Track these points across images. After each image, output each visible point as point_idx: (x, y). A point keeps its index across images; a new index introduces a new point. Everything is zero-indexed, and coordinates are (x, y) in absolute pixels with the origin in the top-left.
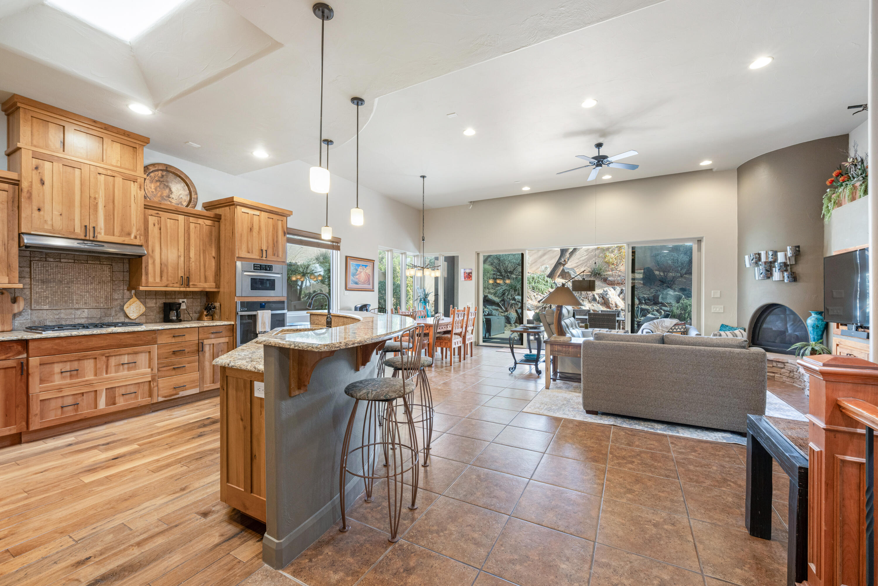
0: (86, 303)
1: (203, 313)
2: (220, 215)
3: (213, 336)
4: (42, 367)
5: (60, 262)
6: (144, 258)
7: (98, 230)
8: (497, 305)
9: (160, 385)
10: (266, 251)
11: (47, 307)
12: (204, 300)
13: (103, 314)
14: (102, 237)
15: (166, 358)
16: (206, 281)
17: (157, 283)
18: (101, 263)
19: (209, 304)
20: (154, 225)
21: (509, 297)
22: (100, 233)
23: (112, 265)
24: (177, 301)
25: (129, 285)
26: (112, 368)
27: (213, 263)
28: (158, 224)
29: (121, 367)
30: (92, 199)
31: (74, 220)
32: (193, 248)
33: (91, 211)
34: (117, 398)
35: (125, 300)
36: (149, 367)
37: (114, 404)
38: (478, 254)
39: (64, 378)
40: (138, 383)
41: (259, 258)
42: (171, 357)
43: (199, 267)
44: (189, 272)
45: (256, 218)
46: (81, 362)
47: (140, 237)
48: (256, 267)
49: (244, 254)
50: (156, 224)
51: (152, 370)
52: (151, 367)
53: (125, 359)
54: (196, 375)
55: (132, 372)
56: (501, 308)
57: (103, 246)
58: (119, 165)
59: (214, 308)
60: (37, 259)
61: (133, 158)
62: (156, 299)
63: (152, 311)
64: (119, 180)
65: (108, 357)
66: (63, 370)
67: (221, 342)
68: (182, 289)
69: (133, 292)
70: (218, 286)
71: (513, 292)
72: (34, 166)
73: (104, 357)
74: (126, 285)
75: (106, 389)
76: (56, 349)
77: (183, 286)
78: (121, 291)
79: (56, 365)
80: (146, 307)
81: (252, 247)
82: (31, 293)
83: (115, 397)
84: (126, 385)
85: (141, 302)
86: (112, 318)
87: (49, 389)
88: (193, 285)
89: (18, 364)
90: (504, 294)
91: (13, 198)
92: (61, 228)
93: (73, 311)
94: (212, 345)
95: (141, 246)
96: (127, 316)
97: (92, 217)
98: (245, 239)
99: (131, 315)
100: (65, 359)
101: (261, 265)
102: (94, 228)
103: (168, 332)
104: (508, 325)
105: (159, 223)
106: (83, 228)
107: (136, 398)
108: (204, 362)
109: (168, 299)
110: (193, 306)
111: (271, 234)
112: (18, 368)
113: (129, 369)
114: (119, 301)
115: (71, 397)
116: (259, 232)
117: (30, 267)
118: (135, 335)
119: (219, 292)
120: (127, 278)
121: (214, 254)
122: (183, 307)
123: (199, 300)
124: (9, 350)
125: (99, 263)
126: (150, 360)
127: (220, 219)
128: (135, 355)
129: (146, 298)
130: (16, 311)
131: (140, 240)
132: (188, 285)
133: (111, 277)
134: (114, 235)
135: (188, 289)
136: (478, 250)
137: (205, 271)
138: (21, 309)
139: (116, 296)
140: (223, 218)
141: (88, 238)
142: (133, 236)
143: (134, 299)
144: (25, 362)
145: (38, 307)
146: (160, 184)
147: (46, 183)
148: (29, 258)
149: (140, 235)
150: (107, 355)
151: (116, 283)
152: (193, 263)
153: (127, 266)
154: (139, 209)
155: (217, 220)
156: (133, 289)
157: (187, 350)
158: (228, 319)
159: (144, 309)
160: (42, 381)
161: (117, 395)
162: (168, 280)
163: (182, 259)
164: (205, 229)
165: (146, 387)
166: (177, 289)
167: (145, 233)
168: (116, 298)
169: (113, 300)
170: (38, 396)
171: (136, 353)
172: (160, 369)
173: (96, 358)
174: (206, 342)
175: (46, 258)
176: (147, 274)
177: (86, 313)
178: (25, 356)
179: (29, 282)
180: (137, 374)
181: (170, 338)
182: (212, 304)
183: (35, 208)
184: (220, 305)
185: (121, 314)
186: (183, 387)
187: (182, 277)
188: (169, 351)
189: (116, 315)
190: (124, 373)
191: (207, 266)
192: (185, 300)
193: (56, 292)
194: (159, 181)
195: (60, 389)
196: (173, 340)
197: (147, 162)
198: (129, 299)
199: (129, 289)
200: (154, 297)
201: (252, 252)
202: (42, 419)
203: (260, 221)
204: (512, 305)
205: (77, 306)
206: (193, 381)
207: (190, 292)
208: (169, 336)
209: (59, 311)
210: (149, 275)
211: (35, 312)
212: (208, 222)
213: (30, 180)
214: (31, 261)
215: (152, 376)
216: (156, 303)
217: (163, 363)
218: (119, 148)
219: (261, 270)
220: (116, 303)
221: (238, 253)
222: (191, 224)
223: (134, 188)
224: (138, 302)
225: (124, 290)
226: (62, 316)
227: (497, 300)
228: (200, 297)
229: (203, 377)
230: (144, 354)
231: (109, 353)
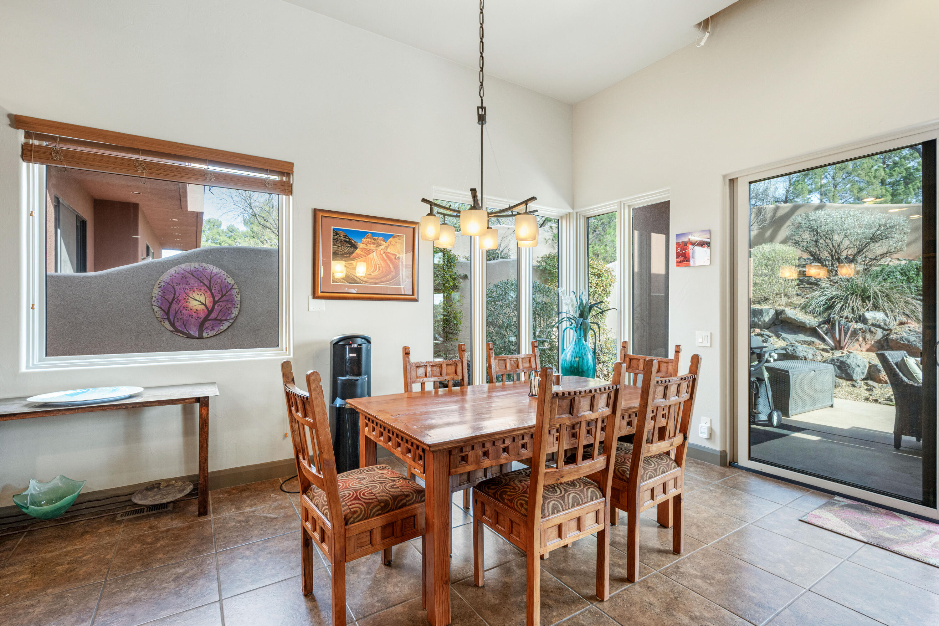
8: (813, 332)
21: (846, 313)
38: (732, 182)
56: (823, 340)
71: (859, 303)
90: (829, 307)
104: (844, 383)
136: (732, 170)
204: (855, 333)
227: (810, 320)
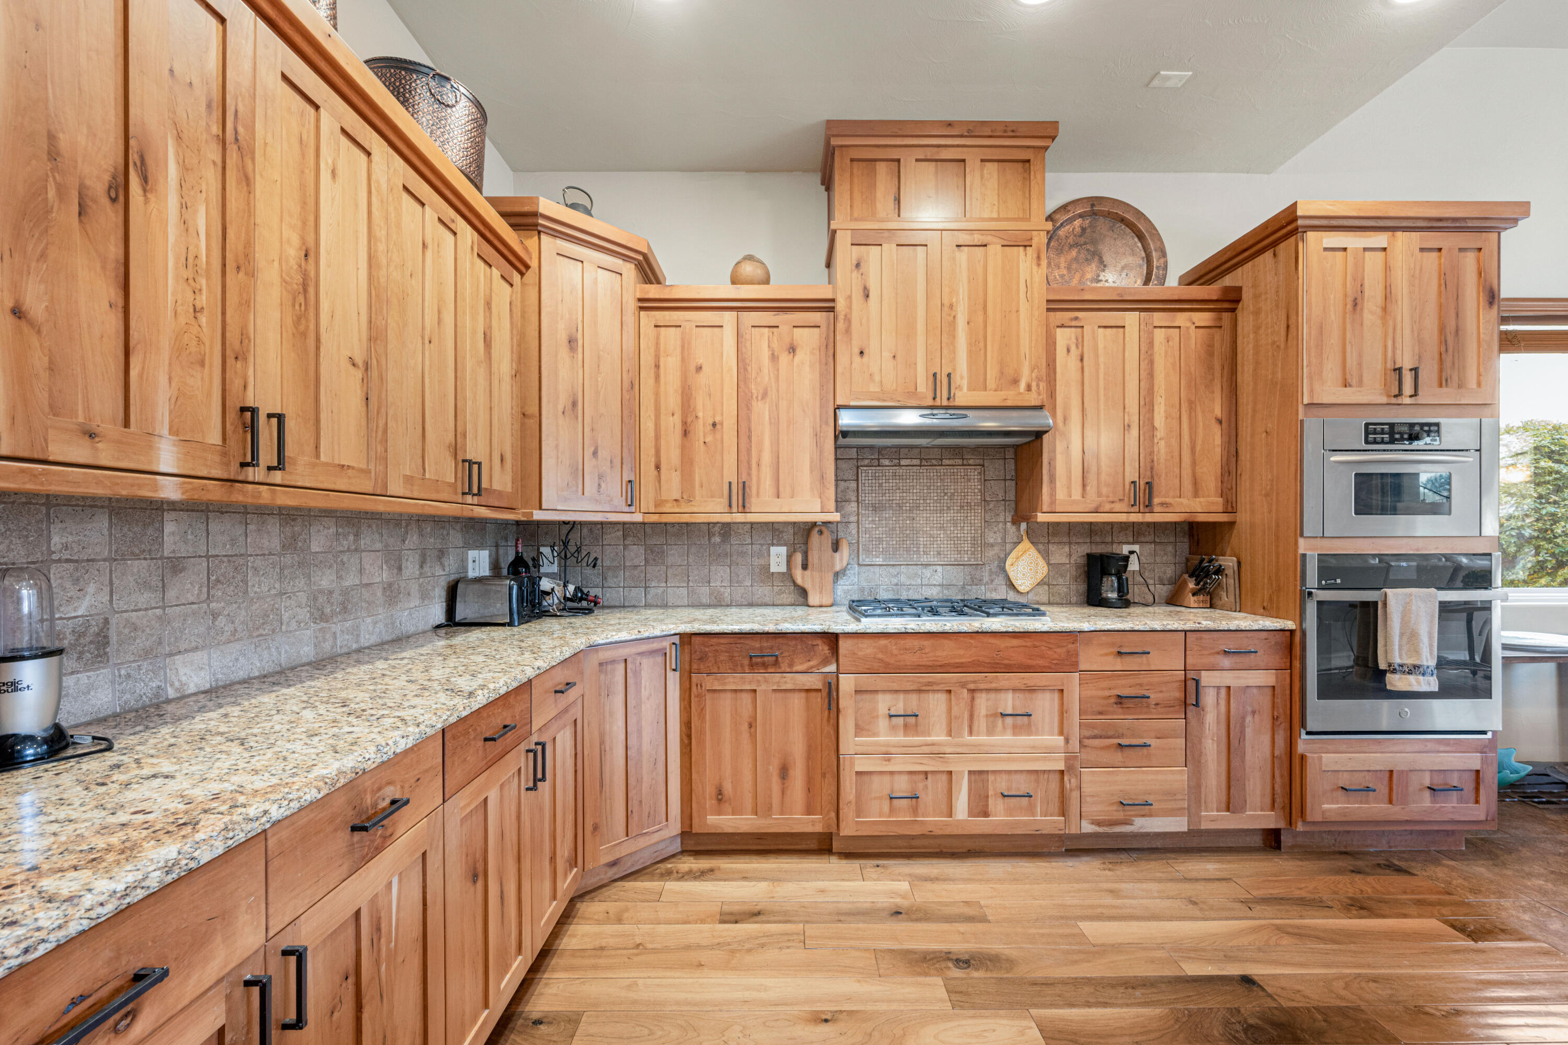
0: (939, 553)
1: (1185, 583)
2: (1239, 290)
3: (1226, 662)
4: (859, 697)
5: (900, 465)
6: (1046, 437)
7: (956, 380)
9: (1087, 789)
10: (1415, 370)
11: (879, 561)
12: (1184, 546)
13: (968, 578)
14: (963, 397)
15: (1100, 713)
16: (1196, 494)
17: (1074, 502)
18: (965, 462)
19: (1202, 561)
20: (1068, 351)
22: (959, 388)
23: (983, 466)
24: (1116, 549)
25: (1016, 510)
26: (981, 723)
27: (1217, 437)
28: (1077, 347)
29: (1000, 721)
30: (946, 309)
31: (915, 364)
32: (1162, 401)
33: (945, 336)
34: (991, 801)
35: (1008, 547)
36: (1061, 733)
37: (986, 814)
39: (893, 728)
40: (1037, 771)
41: (1384, 400)
42: (1113, 713)
43: (1176, 454)
44: (1152, 468)
45: (1374, 262)
46: (923, 696)
47: (1038, 386)
48: (1375, 432)
49: (1330, 392)
50: (1073, 348)
51: (1067, 741)
52: (1065, 731)
53: (1008, 702)
54: (1177, 777)
55: (1024, 739)
57: (965, 416)
58: (995, 215)
59: (1219, 571)
60: (866, 462)
61: (1024, 193)
62: (1070, 543)
63: (1062, 576)
64: (995, 249)
65: (972, 691)
66: (892, 713)
67: (1252, 682)
68: (1135, 518)
69: (1023, 526)
70: (1230, 507)
72: (855, 262)
73: (965, 691)
74: (1010, 511)
75: (970, 772)
76: (881, 660)
77: (1136, 509)
78: (1001, 525)
79: (880, 697)
80: (1049, 564)
81: (1360, 364)
82: (858, 532)
83: (988, 797)
84: (1009, 772)
85: (1039, 552)
86: (983, 587)
87: (870, 749)
88: (1162, 504)
89: (824, 684)
91: (827, 338)
92: (894, 387)
93: (919, 570)
94: (1223, 692)
95: (1040, 408)
96: (1012, 586)
97: (945, 352)
98: (1333, 339)
99: (1019, 582)
100: (895, 686)
101: (1392, 425)
102: (949, 375)
103: (1104, 638)
105: (1080, 343)
106: (931, 378)
107: (1031, 810)
108: (1200, 742)
109: (1097, 543)
110: (1155, 562)
111: (1431, 308)
112: (825, 693)
113: (1016, 730)
114: (996, 549)
115: (905, 778)
116: (1385, 309)
117: (857, 480)
118: (1028, 642)
119: (1232, 524)
120: (1011, 495)
121: (1218, 412)
122: (1134, 565)
123: (1170, 548)
124: (812, 653)
125: (960, 462)
126: (1063, 712)
127: (1238, 301)
128: (1028, 695)
129: (1049, 542)
130: (838, 568)
131: (1039, 394)
132: (1149, 506)
133: (983, 493)
134: (986, 390)
135: (1149, 518)
137: (1194, 463)
138: (845, 563)
139: (991, 538)
140: (1246, 295)
141: (938, 403)
142: (1023, 386)
143: (1026, 544)
144: (834, 682)
145: (867, 561)
146: (1079, 252)
147: (871, 295)
148: (855, 462)
149: (1039, 379)
150: (972, 686)
151: (991, 506)
152: (1162, 443)
153: (1011, 465)
154: (1036, 313)
155: (1226, 305)
156: (1026, 519)
157: (1154, 697)
158: (1267, 611)
159: (1046, 568)
160: (859, 730)
161: (990, 793)
162: (1099, 494)
163: (1134, 432)
164: (1195, 338)
165: (1054, 786)
166: (1122, 518)
167: (1048, 375)
168: (992, 541)
169: (987, 545)
170: (852, 764)
171: (1031, 690)
172: (1086, 742)
173: (949, 692)
174: (1207, 678)
175: (878, 459)
176: (1052, 480)
177: (938, 575)
178: (832, 668)
179: (856, 509)
180: (1033, 747)
181: (1110, 659)
182: (1211, 561)
183: (856, 351)
184: (1239, 563)
185: (1000, 581)
186: (1144, 806)
187: (1133, 482)
188: (1107, 693)
189: (992, 581)
190: (1005, 739)
191: (1198, 448)
192: (1136, 548)
193: (894, 529)
194: (1076, 245)
195: (887, 756)
196: (1118, 664)
197: (1052, 205)
198: (1017, 544)
199: (1016, 522)
200: (1065, 539)
201: (1360, 383)
202: (858, 816)
203: (1387, 268)
205: (924, 559)
206: (1170, 794)
207: (1148, 524)
208: (1106, 651)
209: (898, 568)
210: (1058, 484)
211: (864, 569)
212: (1203, 318)
213: (849, 293)
214: (858, 467)
215: (1067, 759)
216: (1070, 555)
217: (1093, 727)
218: (995, 175)
219: (1392, 441)
220: (991, 553)
221: (1311, 391)
222: (1157, 331)
223: (1024, 261)
224: (1033, 552)
225: (1005, 523)
226: (903, 579)
228: (1172, 539)
229: (1199, 786)
230: (1047, 695)
231: (975, 682)
